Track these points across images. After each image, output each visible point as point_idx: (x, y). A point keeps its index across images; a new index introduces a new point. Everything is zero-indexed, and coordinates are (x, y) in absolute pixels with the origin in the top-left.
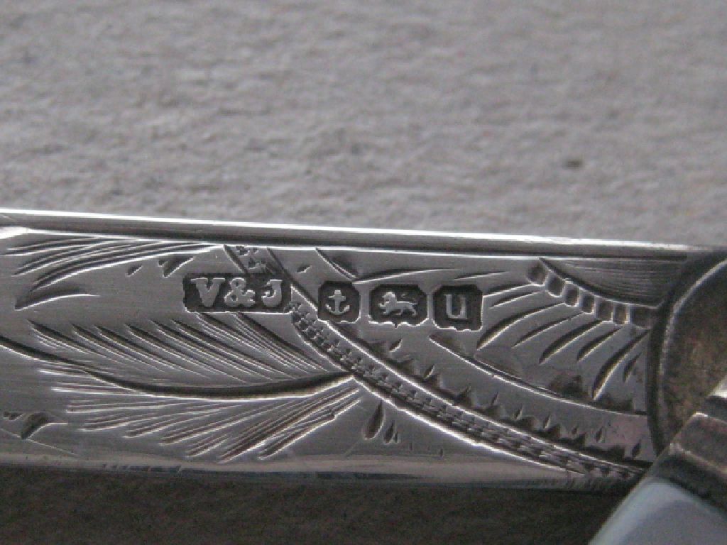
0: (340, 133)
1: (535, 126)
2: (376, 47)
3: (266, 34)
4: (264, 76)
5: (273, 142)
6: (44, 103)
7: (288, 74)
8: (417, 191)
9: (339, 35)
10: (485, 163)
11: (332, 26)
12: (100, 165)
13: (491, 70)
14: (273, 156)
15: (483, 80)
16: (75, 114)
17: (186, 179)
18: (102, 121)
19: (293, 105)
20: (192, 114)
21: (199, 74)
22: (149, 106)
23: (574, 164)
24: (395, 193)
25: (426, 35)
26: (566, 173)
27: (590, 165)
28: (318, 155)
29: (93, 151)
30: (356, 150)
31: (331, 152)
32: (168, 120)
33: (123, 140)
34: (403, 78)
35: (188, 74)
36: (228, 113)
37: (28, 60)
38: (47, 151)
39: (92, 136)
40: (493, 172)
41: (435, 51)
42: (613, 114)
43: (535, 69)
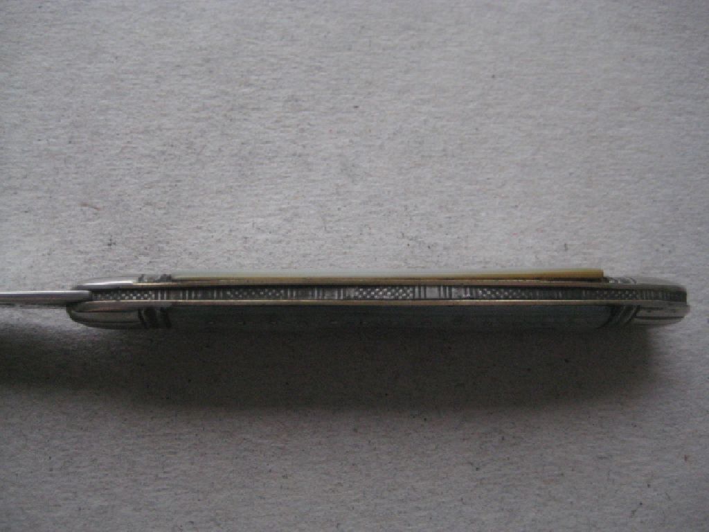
0: (293, 96)
1: (347, 96)
2: (305, 72)
3: (275, 67)
4: (273, 79)
5: (276, 97)
6: (214, 84)
7: (280, 79)
8: (312, 112)
9: (295, 68)
10: (331, 106)
11: (294, 65)
12: (228, 102)
13: (336, 79)
14: (275, 101)
15: (333, 82)
16: (222, 87)
17: (251, 107)
18: (229, 90)
19: (281, 87)
20: (253, 89)
21: (257, 78)
22: (242, 86)
23: (356, 107)
24: (306, 113)
25: (319, 69)
26: (353, 110)
27: (361, 107)
28: (286, 101)
29: (227, 98)
30: (297, 101)
31: (290, 101)
32: (247, 90)
33: (235, 95)
34: (313, 81)
35: (253, 77)
36: (263, 89)
37: (211, 72)
38: (215, 97)
39: (227, 94)
40: (333, 108)
41: (323, 73)
42: (369, 93)
43: (349, 79)
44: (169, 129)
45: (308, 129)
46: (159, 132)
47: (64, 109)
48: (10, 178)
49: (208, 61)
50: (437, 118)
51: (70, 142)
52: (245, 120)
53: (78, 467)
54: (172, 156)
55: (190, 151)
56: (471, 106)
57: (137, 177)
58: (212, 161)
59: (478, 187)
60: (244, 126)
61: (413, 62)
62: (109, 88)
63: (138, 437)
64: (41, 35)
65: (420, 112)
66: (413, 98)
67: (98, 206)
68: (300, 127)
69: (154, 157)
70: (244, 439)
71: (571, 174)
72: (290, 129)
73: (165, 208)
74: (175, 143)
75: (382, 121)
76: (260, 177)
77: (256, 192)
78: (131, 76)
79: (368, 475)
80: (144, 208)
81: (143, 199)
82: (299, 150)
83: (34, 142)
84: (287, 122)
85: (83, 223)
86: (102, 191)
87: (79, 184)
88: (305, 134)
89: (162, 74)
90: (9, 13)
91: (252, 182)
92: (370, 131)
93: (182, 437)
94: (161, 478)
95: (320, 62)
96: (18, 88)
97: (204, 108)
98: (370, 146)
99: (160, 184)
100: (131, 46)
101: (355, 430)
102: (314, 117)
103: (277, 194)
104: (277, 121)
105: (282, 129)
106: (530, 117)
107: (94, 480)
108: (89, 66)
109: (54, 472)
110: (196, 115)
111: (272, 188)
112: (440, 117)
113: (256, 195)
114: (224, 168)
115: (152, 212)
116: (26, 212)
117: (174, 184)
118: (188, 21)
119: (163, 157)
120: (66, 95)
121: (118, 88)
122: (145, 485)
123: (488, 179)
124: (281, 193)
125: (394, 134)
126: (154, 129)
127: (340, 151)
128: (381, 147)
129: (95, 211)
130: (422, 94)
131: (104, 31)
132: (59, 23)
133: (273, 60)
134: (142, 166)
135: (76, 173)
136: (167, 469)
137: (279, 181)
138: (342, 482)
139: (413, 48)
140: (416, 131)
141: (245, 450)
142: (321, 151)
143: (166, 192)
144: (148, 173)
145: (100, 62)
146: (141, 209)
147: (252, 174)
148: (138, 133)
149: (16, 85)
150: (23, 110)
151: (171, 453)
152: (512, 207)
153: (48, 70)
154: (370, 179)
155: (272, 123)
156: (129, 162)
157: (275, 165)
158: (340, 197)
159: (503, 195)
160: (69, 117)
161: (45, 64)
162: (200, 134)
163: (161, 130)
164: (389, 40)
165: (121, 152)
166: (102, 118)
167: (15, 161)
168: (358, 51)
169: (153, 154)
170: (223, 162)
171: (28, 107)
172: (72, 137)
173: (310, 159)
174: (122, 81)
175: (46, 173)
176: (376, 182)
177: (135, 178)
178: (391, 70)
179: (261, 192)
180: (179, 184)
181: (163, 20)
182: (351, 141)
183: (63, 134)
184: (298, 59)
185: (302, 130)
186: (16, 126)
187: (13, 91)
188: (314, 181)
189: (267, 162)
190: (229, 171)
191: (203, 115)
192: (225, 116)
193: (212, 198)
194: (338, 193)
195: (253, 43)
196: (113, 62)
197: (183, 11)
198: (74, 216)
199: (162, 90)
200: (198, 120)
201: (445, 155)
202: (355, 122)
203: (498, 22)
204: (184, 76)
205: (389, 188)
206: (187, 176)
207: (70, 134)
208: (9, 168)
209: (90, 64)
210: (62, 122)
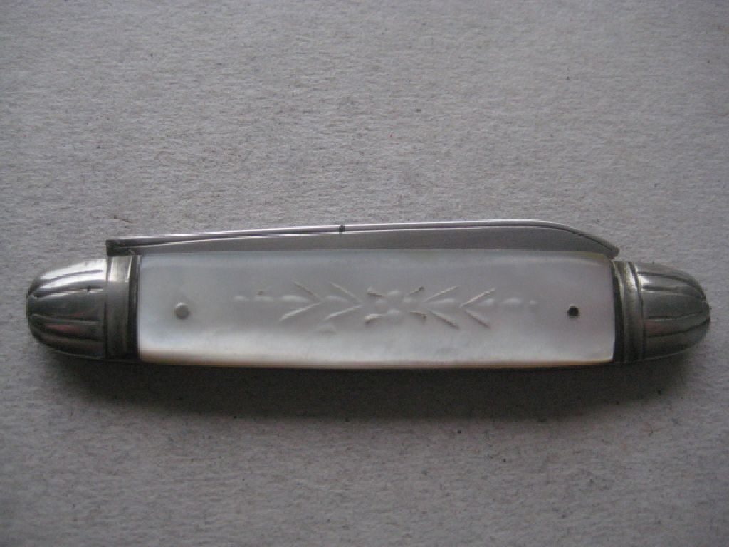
44: (210, 134)
45: (366, 134)
46: (198, 137)
47: (92, 110)
48: (30, 187)
49: (253, 59)
50: (507, 123)
51: (99, 147)
52: (296, 123)
53: (107, 517)
54: (214, 163)
55: (234, 158)
56: (546, 110)
57: (174, 186)
58: (260, 169)
59: (555, 199)
60: (294, 130)
61: (480, 62)
62: (142, 87)
63: (176, 481)
64: (67, 30)
65: (489, 117)
66: (481, 101)
67: (130, 218)
68: (358, 132)
69: (193, 164)
70: (299, 484)
71: (656, 185)
72: (346, 134)
73: (206, 221)
74: (217, 148)
75: (448, 126)
76: (313, 187)
77: (308, 204)
78: (167, 75)
79: (441, 524)
80: (183, 221)
81: (181, 211)
82: (357, 157)
83: (58, 148)
84: (343, 127)
86: (135, 201)
87: (107, 194)
88: (363, 139)
89: (201, 73)
90: (32, 7)
91: (305, 192)
92: (435, 137)
93: (227, 482)
94: (201, 530)
95: (377, 61)
96: (40, 87)
97: (250, 110)
98: (435, 154)
99: (200, 195)
100: (168, 42)
101: (425, 473)
102: (373, 121)
103: (332, 205)
104: (331, 126)
105: (337, 134)
106: (609, 123)
107: (125, 532)
108: (120, 64)
109: (79, 523)
110: (241, 118)
111: (328, 199)
112: (511, 123)
113: (309, 207)
114: (273, 176)
115: (192, 224)
116: (48, 225)
117: (216, 194)
118: (231, 15)
119: (204, 164)
120: (94, 96)
121: (153, 88)
122: (184, 537)
123: (566, 190)
124: (337, 204)
125: (462, 140)
126: (193, 132)
127: (401, 159)
128: (448, 154)
129: (127, 224)
130: (491, 97)
131: (137, 26)
132: (87, 17)
133: (325, 58)
134: (181, 174)
135: (106, 181)
136: (209, 519)
137: (335, 191)
138: (411, 532)
139: (479, 47)
140: (486, 138)
141: (300, 496)
142: (381, 158)
143: (207, 203)
144: (187, 182)
145: (132, 59)
146: (178, 222)
147: (304, 183)
148: (175, 138)
149: (39, 84)
150: (47, 111)
151: (213, 500)
152: (593, 221)
153: (76, 67)
154: (435, 189)
155: (326, 127)
156: (166, 169)
157: (330, 173)
158: (403, 210)
159: (582, 208)
160: (97, 119)
161: (71, 61)
162: (245, 139)
163: (201, 135)
164: (453, 38)
165: (156, 158)
166: (134, 121)
167: (37, 167)
168: (420, 49)
169: (193, 160)
170: (271, 170)
171: (52, 108)
172: (101, 142)
173: (370, 167)
174: (157, 80)
175: (71, 181)
176: (443, 193)
177: (172, 187)
178: (456, 71)
179: (314, 204)
180: (221, 193)
181: (203, 14)
182: (414, 148)
183: (89, 138)
184: (353, 58)
185: (360, 136)
186: (37, 129)
187: (36, 91)
188: (373, 192)
189: (321, 169)
190: (278, 180)
191: (248, 118)
192: (273, 119)
193: (259, 211)
194: (401, 206)
195: (304, 41)
196: (147, 60)
197: (225, 5)
198: (102, 230)
199: (202, 91)
200: (242, 124)
201: (518, 164)
202: (417, 127)
203: (571, 20)
204: (227, 76)
205: (457, 201)
206: (230, 185)
207: (98, 138)
208: (29, 176)
209: (121, 61)
210: (90, 125)
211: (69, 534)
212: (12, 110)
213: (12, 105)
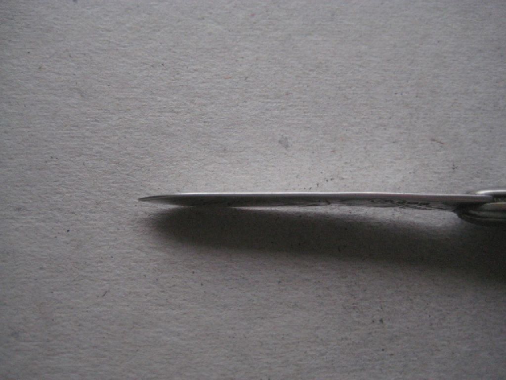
44: (481, 93)
46: (474, 94)
47: (409, 73)
48: (380, 118)
51: (417, 97)
62: (437, 62)
67: (442, 142)
78: (450, 55)
81: (471, 139)
83: (393, 95)
85: (434, 153)
86: (444, 131)
87: (428, 125)
89: (470, 55)
96: (375, 57)
100: (447, 35)
108: (421, 46)
115: (478, 148)
116: (394, 142)
118: (482, 20)
120: (410, 65)
121: (443, 63)
129: (441, 145)
134: (467, 116)
135: (424, 118)
143: (485, 135)
144: (471, 121)
145: (428, 44)
148: (461, 94)
149: (374, 55)
150: (382, 72)
153: (395, 46)
156: (459, 113)
160: (413, 80)
161: (392, 42)
163: (476, 93)
165: (452, 106)
166: (435, 82)
167: (382, 106)
171: (385, 70)
172: (418, 93)
174: (445, 57)
175: (404, 116)
177: (463, 124)
180: (492, 130)
181: (465, 19)
183: (411, 91)
186: (378, 83)
187: (373, 59)
191: (501, 84)
196: (437, 45)
198: (426, 148)
199: (472, 66)
200: (498, 88)
204: (485, 58)
206: (497, 125)
207: (416, 91)
209: (422, 44)
210: (410, 82)
211: (428, 333)
212: (361, 69)
213: (360, 66)
